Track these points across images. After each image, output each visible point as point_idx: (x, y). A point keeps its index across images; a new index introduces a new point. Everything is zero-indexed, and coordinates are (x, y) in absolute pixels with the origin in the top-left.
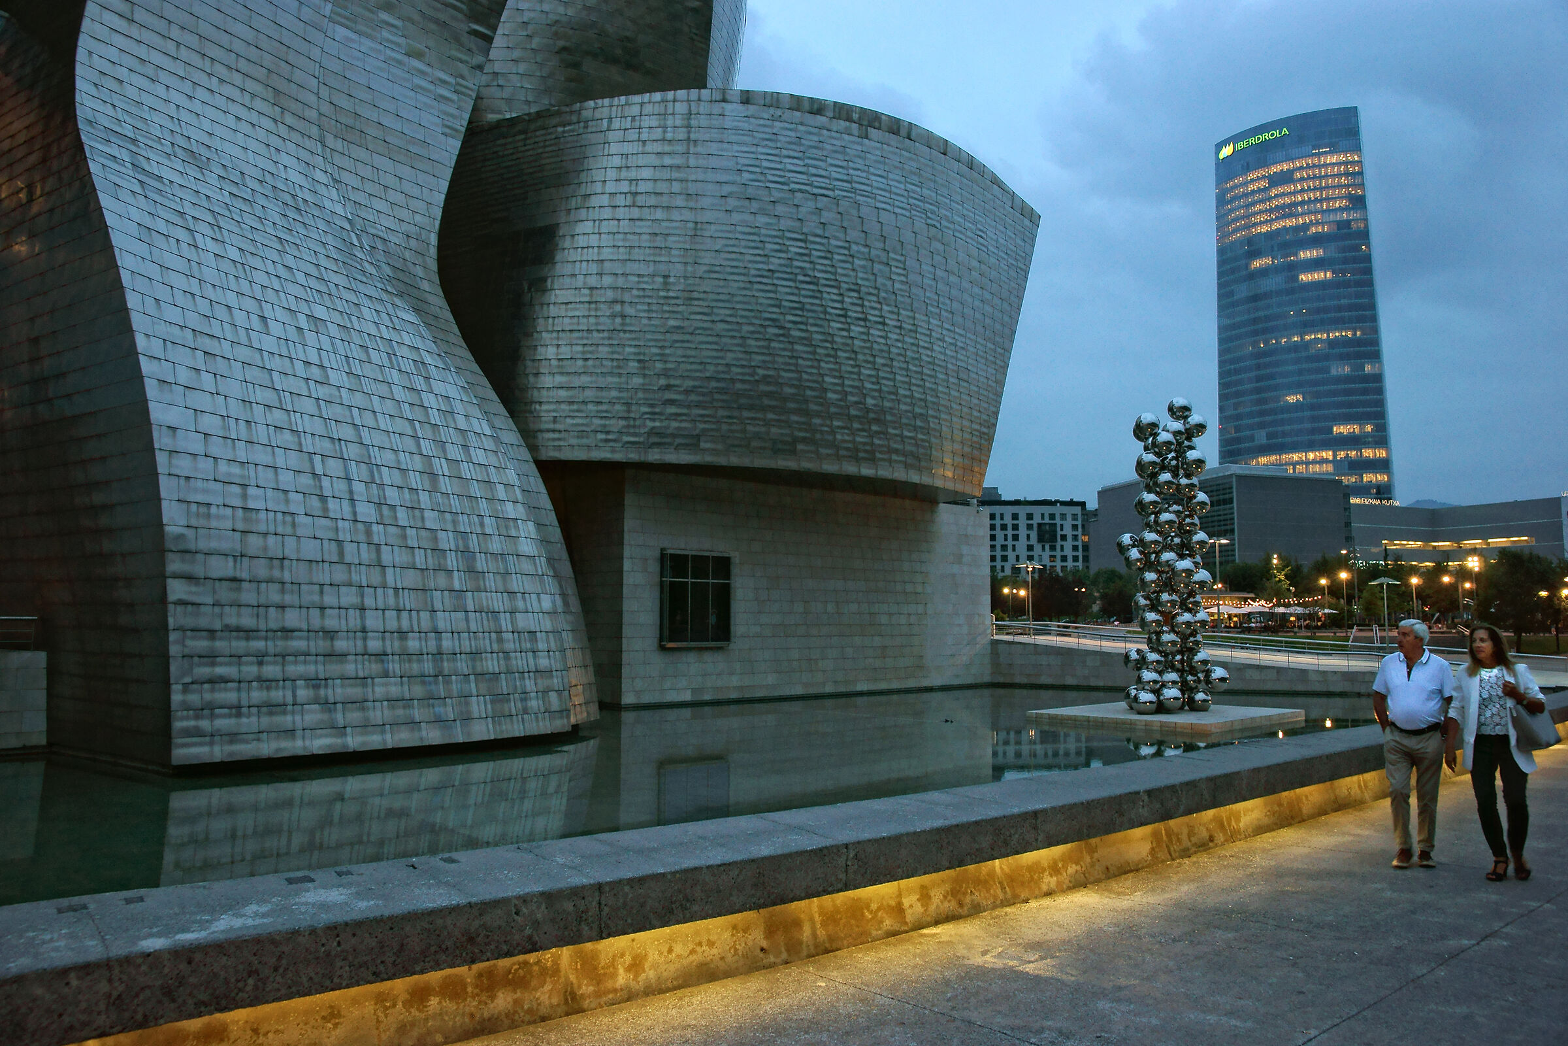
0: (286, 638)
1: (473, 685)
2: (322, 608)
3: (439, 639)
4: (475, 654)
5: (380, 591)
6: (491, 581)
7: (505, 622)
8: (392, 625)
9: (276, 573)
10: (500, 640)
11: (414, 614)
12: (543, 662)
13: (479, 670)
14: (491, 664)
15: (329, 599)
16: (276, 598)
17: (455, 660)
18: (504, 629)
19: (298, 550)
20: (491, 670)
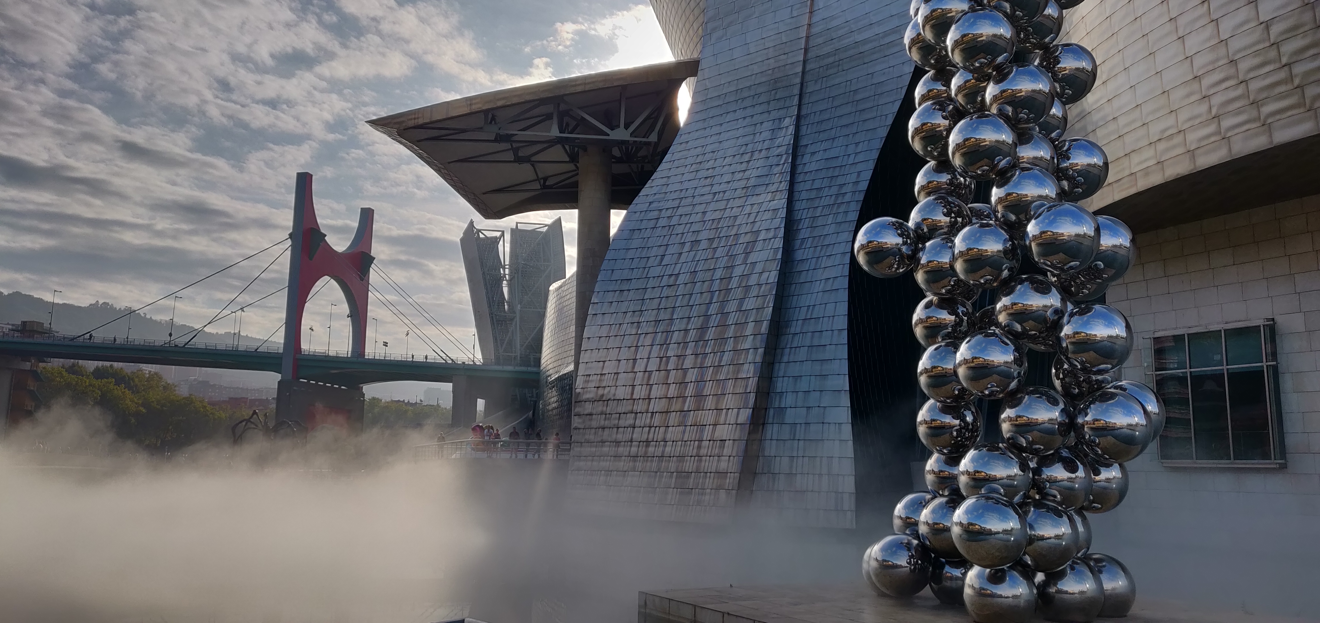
0: (602, 446)
1: (674, 480)
2: (618, 428)
3: (665, 446)
4: (681, 457)
5: (645, 414)
6: (710, 403)
7: (707, 434)
8: (644, 437)
9: (605, 408)
10: (699, 447)
11: (657, 428)
12: (723, 465)
13: (680, 470)
14: (689, 465)
15: (622, 423)
16: (602, 423)
17: (669, 461)
18: (705, 439)
19: (614, 395)
20: (686, 471)
